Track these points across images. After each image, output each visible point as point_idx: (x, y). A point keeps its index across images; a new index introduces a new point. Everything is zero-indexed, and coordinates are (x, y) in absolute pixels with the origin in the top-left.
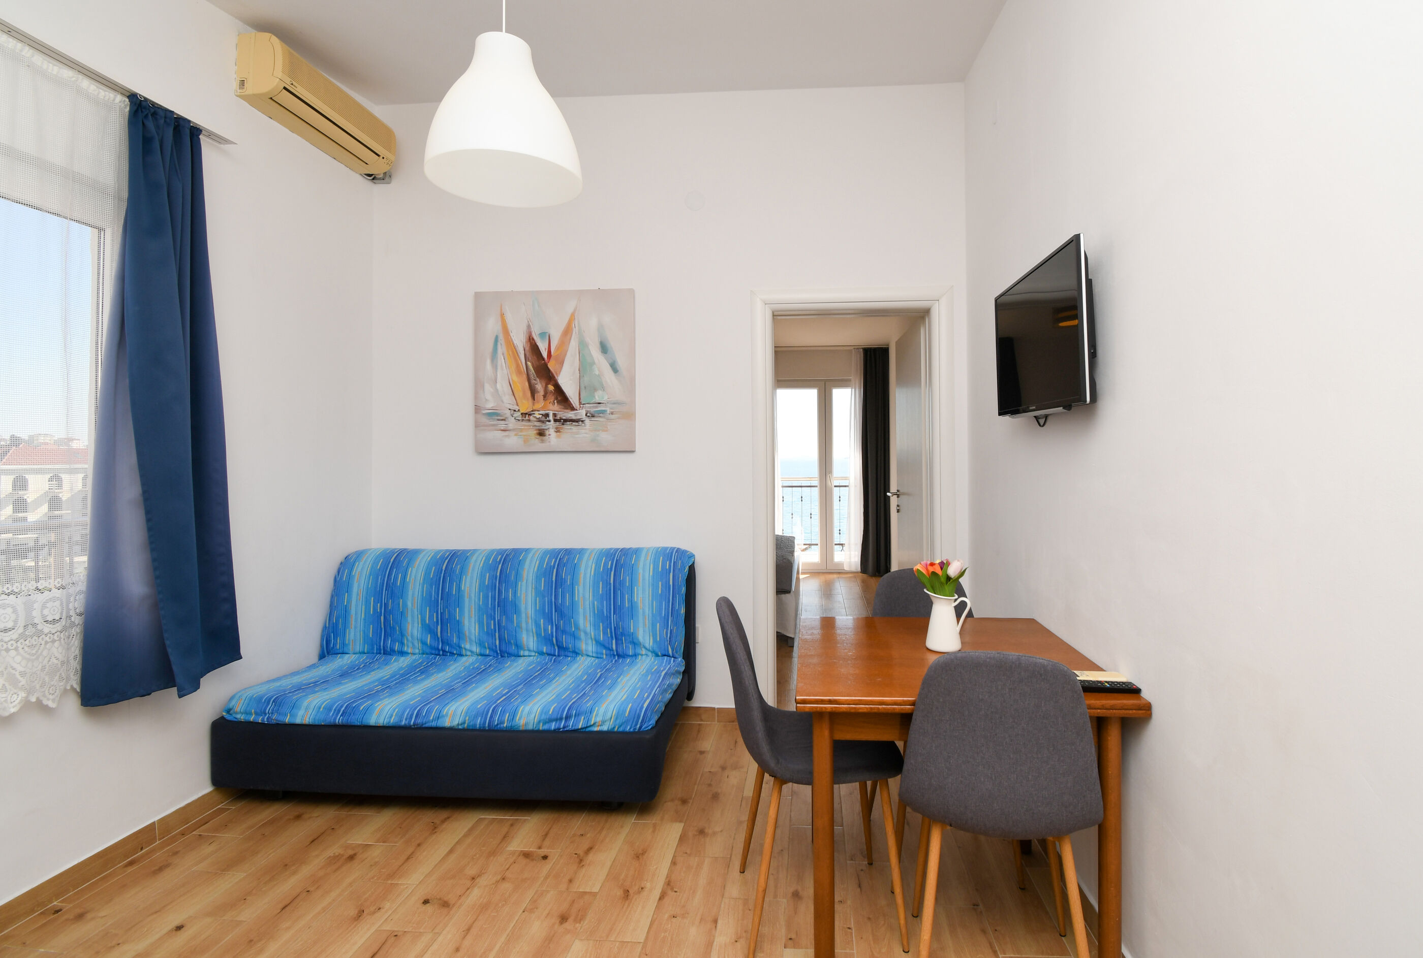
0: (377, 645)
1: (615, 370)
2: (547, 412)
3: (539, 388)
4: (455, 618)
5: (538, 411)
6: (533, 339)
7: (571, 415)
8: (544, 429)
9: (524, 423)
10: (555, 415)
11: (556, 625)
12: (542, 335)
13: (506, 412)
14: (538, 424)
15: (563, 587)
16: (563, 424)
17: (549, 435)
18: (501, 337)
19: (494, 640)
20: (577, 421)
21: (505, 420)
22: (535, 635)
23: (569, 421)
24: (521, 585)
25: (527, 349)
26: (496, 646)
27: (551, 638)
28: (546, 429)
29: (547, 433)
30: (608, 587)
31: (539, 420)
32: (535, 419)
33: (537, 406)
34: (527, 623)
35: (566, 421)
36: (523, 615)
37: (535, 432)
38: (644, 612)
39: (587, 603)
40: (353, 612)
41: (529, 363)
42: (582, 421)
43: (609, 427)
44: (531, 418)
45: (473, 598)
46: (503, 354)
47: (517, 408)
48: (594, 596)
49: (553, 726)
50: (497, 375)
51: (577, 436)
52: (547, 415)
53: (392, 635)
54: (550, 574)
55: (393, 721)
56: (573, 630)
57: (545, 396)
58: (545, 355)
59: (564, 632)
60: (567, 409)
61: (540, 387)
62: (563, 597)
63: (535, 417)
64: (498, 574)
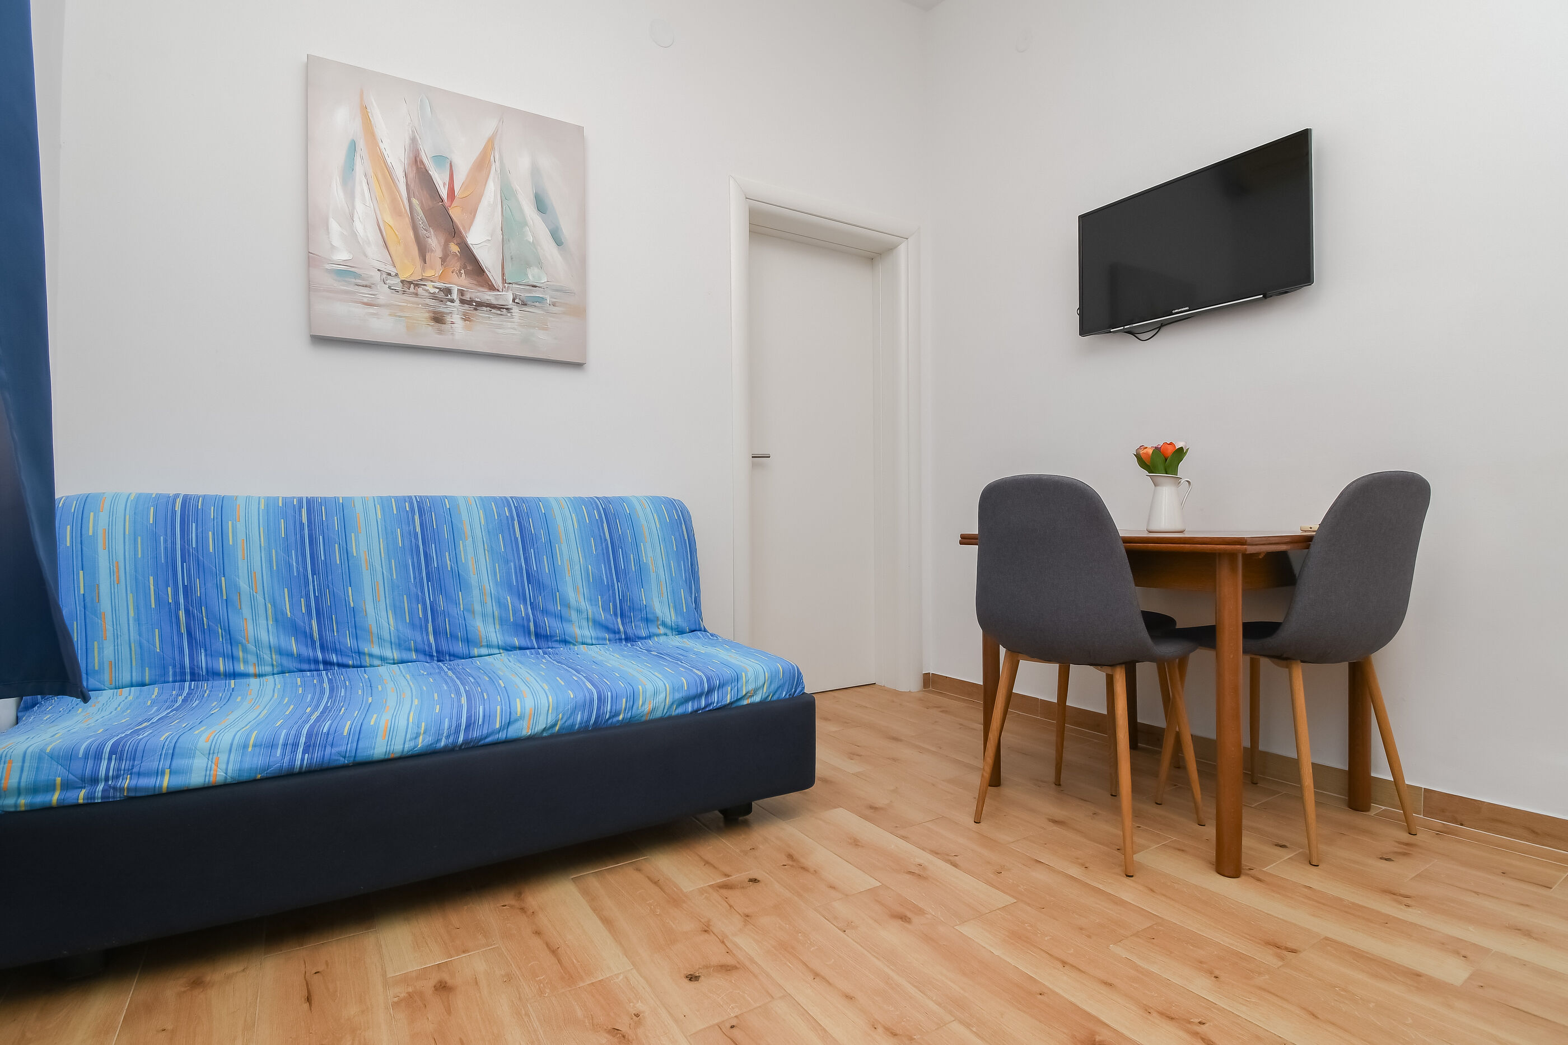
0: (174, 666)
1: (558, 242)
2: (447, 285)
3: (434, 245)
4: (347, 603)
5: (432, 281)
6: (422, 162)
7: (488, 296)
8: (443, 313)
9: (405, 297)
10: (461, 293)
11: (531, 604)
12: (440, 159)
13: (373, 274)
14: (432, 302)
15: (535, 546)
16: (476, 309)
17: (453, 323)
18: (361, 144)
19: (424, 635)
20: (500, 308)
21: (370, 287)
22: (497, 622)
23: (486, 307)
24: (464, 546)
25: (412, 175)
26: (430, 645)
27: (526, 624)
28: (448, 314)
29: (448, 319)
30: (604, 544)
31: (434, 296)
32: (427, 294)
33: (429, 273)
34: (483, 603)
35: (480, 304)
36: (476, 592)
37: (427, 315)
38: (658, 576)
39: (577, 567)
40: (105, 605)
41: (415, 201)
42: (507, 309)
43: (548, 324)
44: (420, 290)
45: (378, 568)
46: (366, 175)
47: (393, 271)
48: (585, 557)
49: (690, 707)
50: (354, 207)
51: (500, 331)
52: (448, 291)
53: (208, 646)
54: (509, 528)
55: (422, 743)
56: (559, 609)
57: (444, 260)
58: (444, 193)
59: (545, 612)
60: (482, 286)
61: (435, 242)
62: (539, 561)
63: (427, 291)
64: (418, 529)
